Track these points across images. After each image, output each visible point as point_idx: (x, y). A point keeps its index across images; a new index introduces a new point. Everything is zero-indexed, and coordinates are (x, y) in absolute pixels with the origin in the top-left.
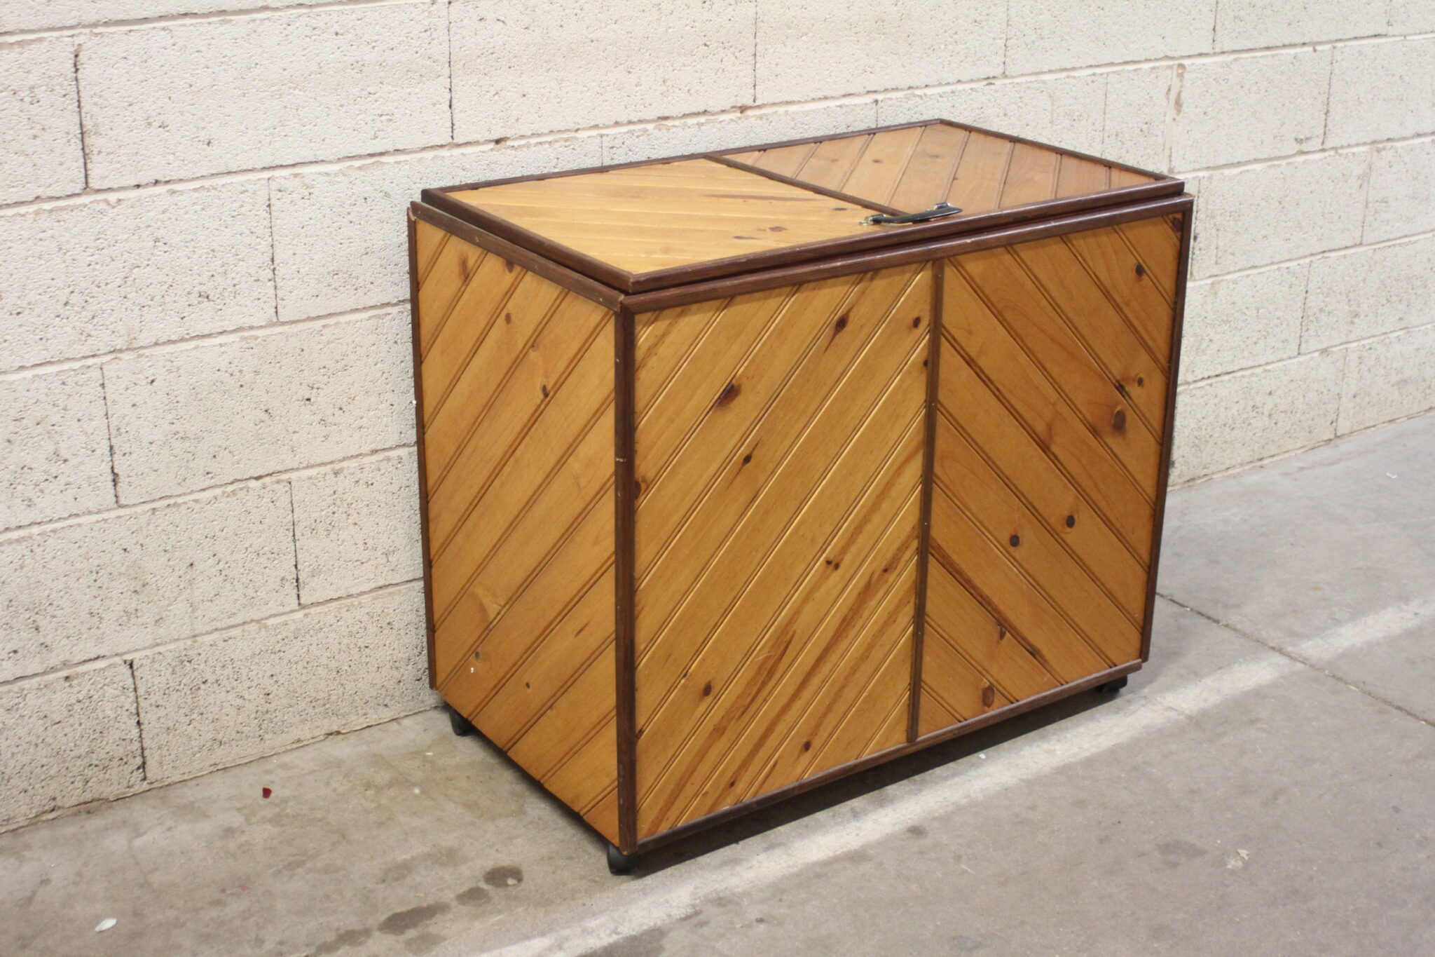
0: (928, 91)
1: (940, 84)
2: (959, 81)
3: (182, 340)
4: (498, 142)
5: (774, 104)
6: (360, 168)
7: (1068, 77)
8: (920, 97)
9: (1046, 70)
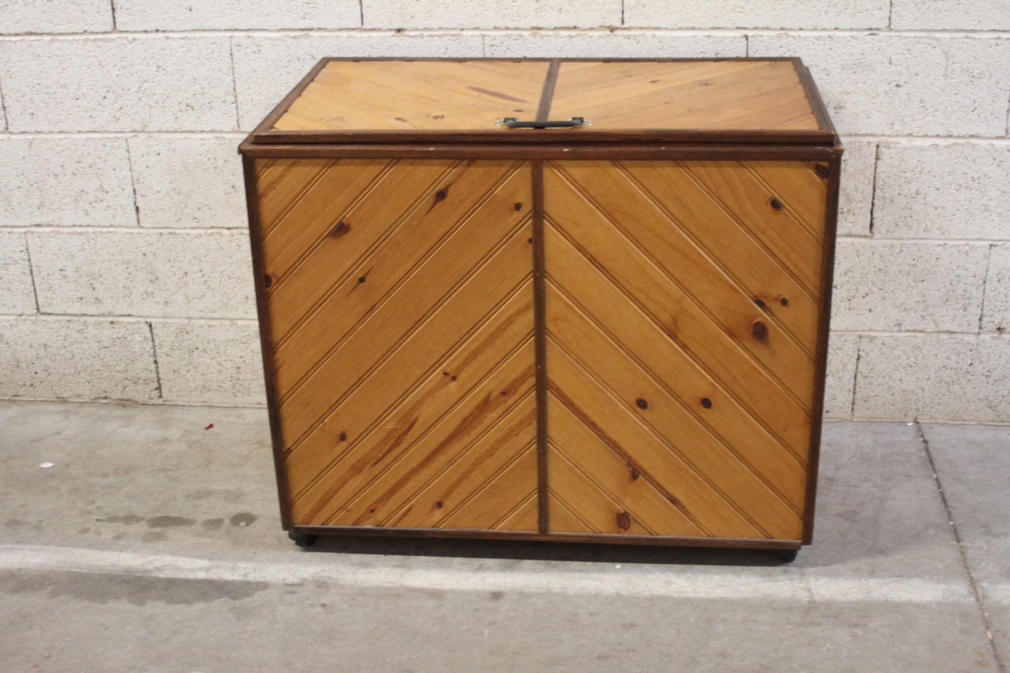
0: (803, 34)
1: (815, 29)
2: (836, 29)
3: (176, 132)
4: (399, 31)
5: (641, 28)
6: (294, 37)
7: (967, 37)
8: (794, 37)
9: (940, 28)
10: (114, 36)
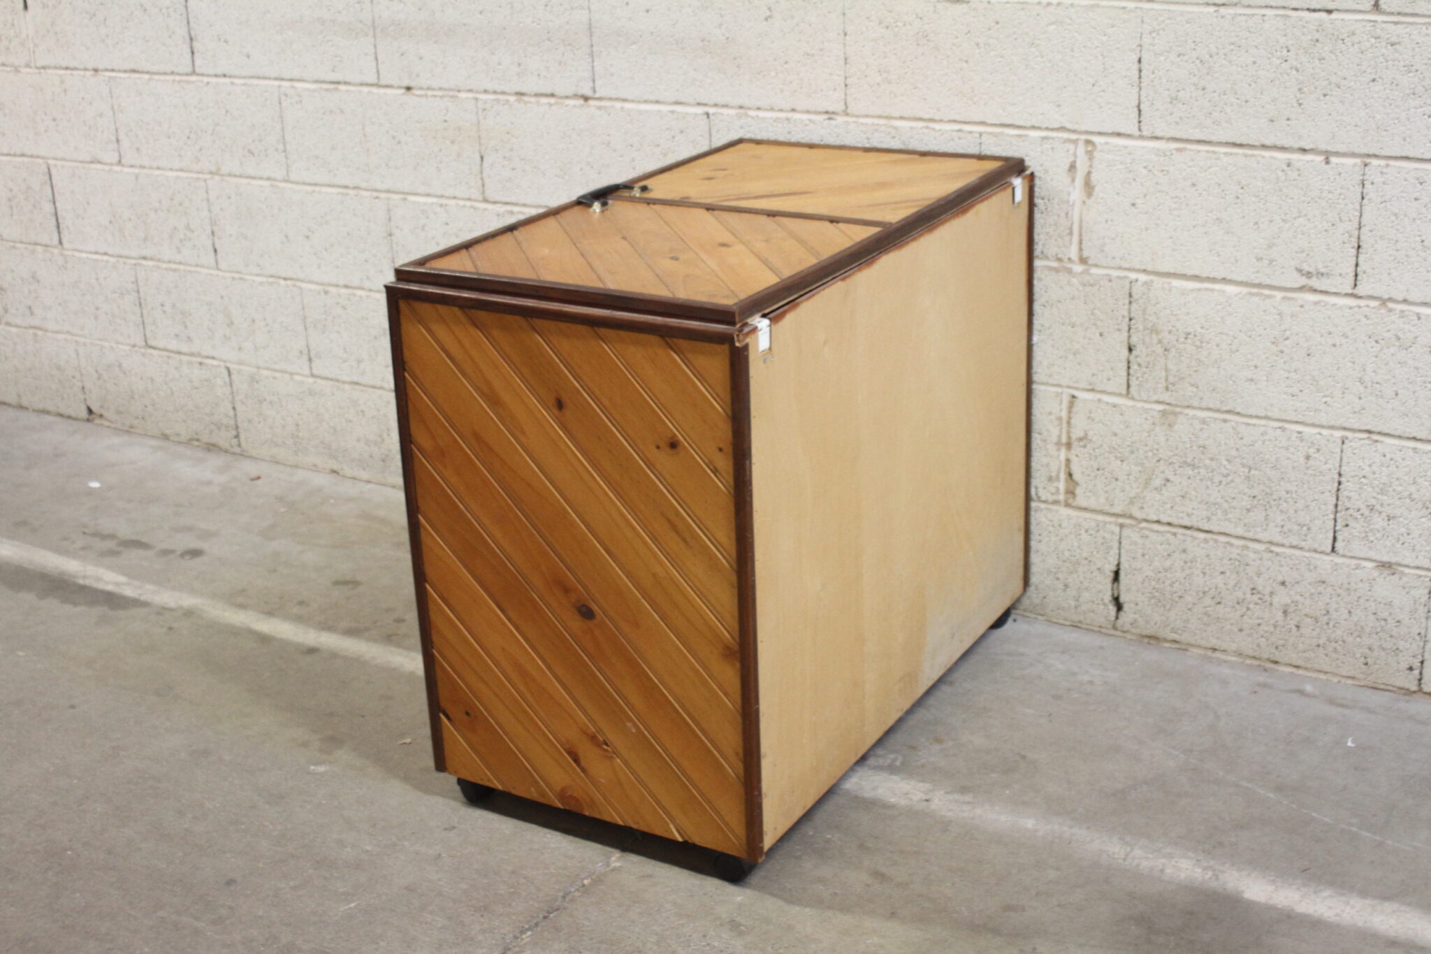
0: (761, 114)
1: (772, 109)
2: (793, 110)
4: (408, 89)
5: (611, 99)
6: (327, 90)
8: (753, 117)
10: (194, 78)
